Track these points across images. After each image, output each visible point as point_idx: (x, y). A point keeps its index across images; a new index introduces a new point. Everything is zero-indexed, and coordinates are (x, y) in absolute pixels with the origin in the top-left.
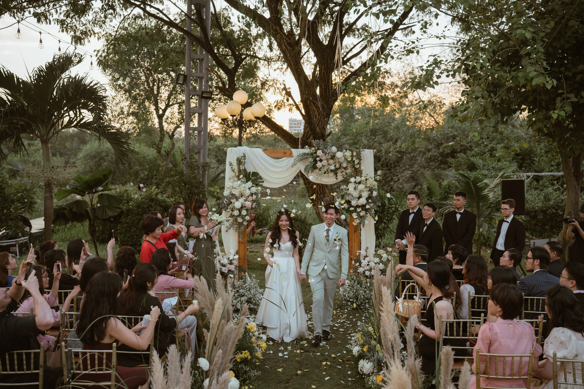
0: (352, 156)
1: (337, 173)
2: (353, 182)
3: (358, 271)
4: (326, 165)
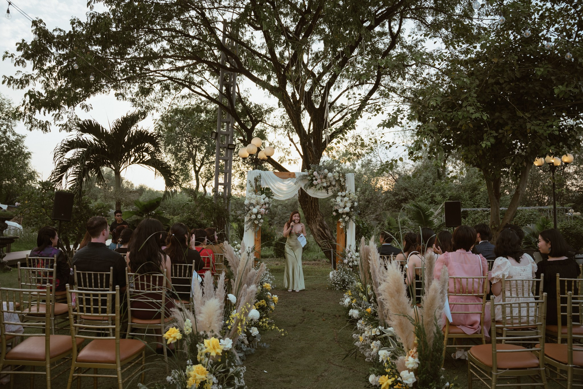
0: (339, 177)
1: (328, 189)
2: (340, 195)
3: (344, 262)
4: (320, 183)
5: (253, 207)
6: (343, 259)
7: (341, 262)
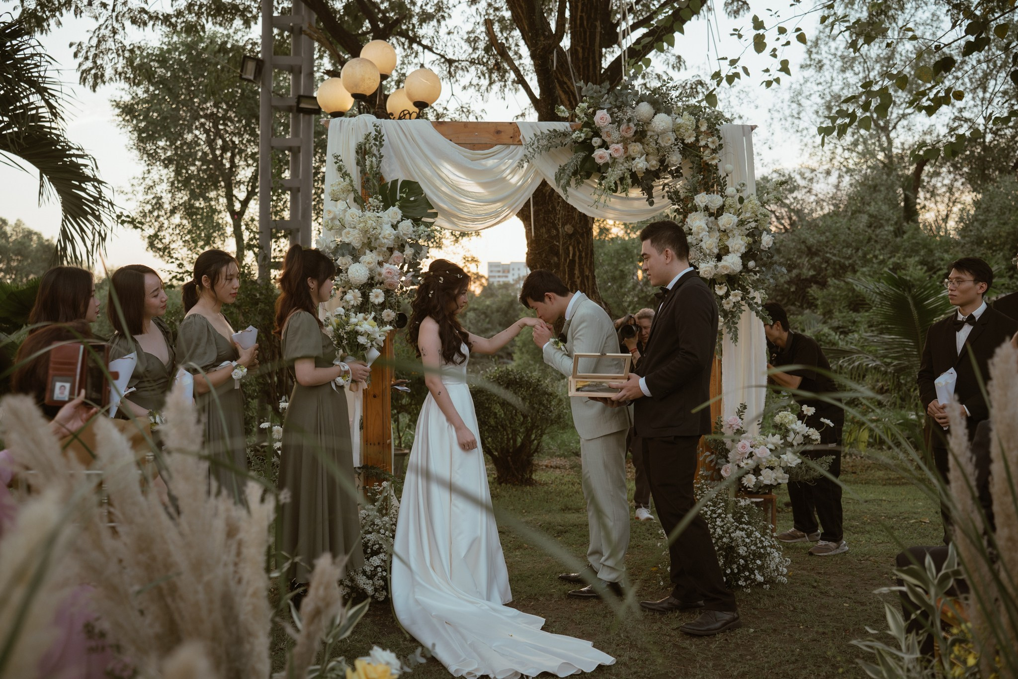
1: (652, 187)
2: (702, 205)
3: (723, 472)
4: (621, 160)
5: (349, 258)
6: (717, 463)
7: (710, 473)
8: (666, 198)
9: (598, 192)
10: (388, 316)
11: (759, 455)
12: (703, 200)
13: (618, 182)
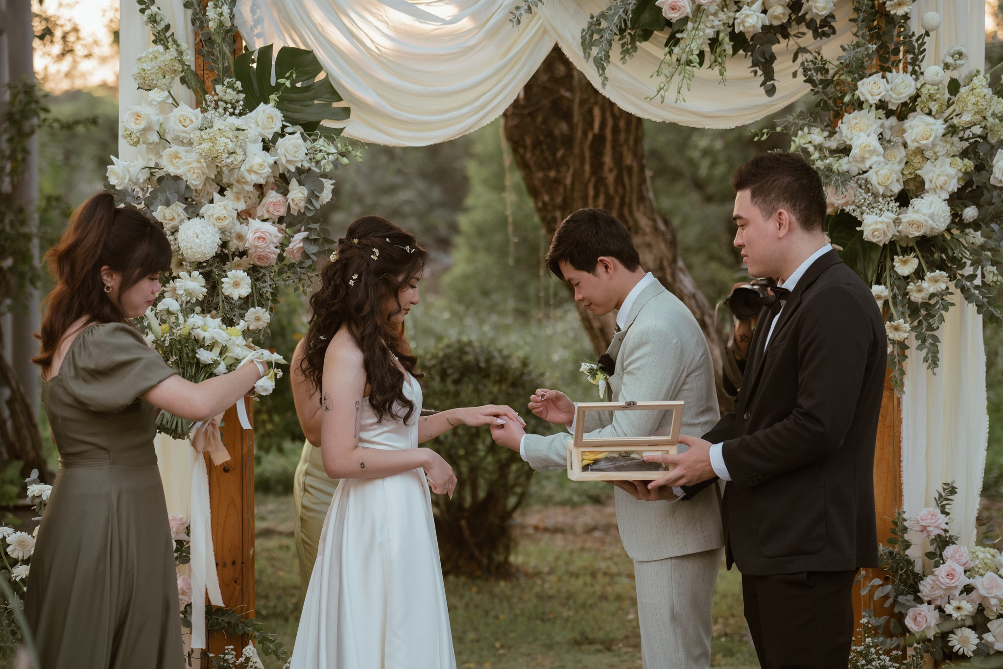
1: (773, 58)
2: (873, 100)
3: (909, 622)
4: (713, 8)
5: (178, 208)
6: (895, 602)
7: (882, 620)
8: (801, 78)
9: (667, 70)
10: (258, 319)
11: (983, 592)
12: (875, 90)
13: (707, 49)
